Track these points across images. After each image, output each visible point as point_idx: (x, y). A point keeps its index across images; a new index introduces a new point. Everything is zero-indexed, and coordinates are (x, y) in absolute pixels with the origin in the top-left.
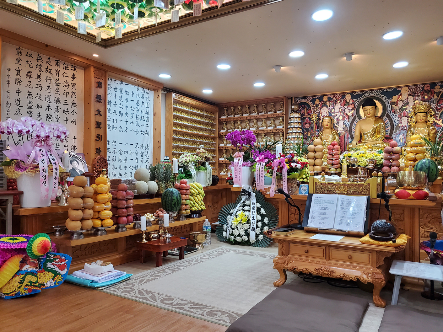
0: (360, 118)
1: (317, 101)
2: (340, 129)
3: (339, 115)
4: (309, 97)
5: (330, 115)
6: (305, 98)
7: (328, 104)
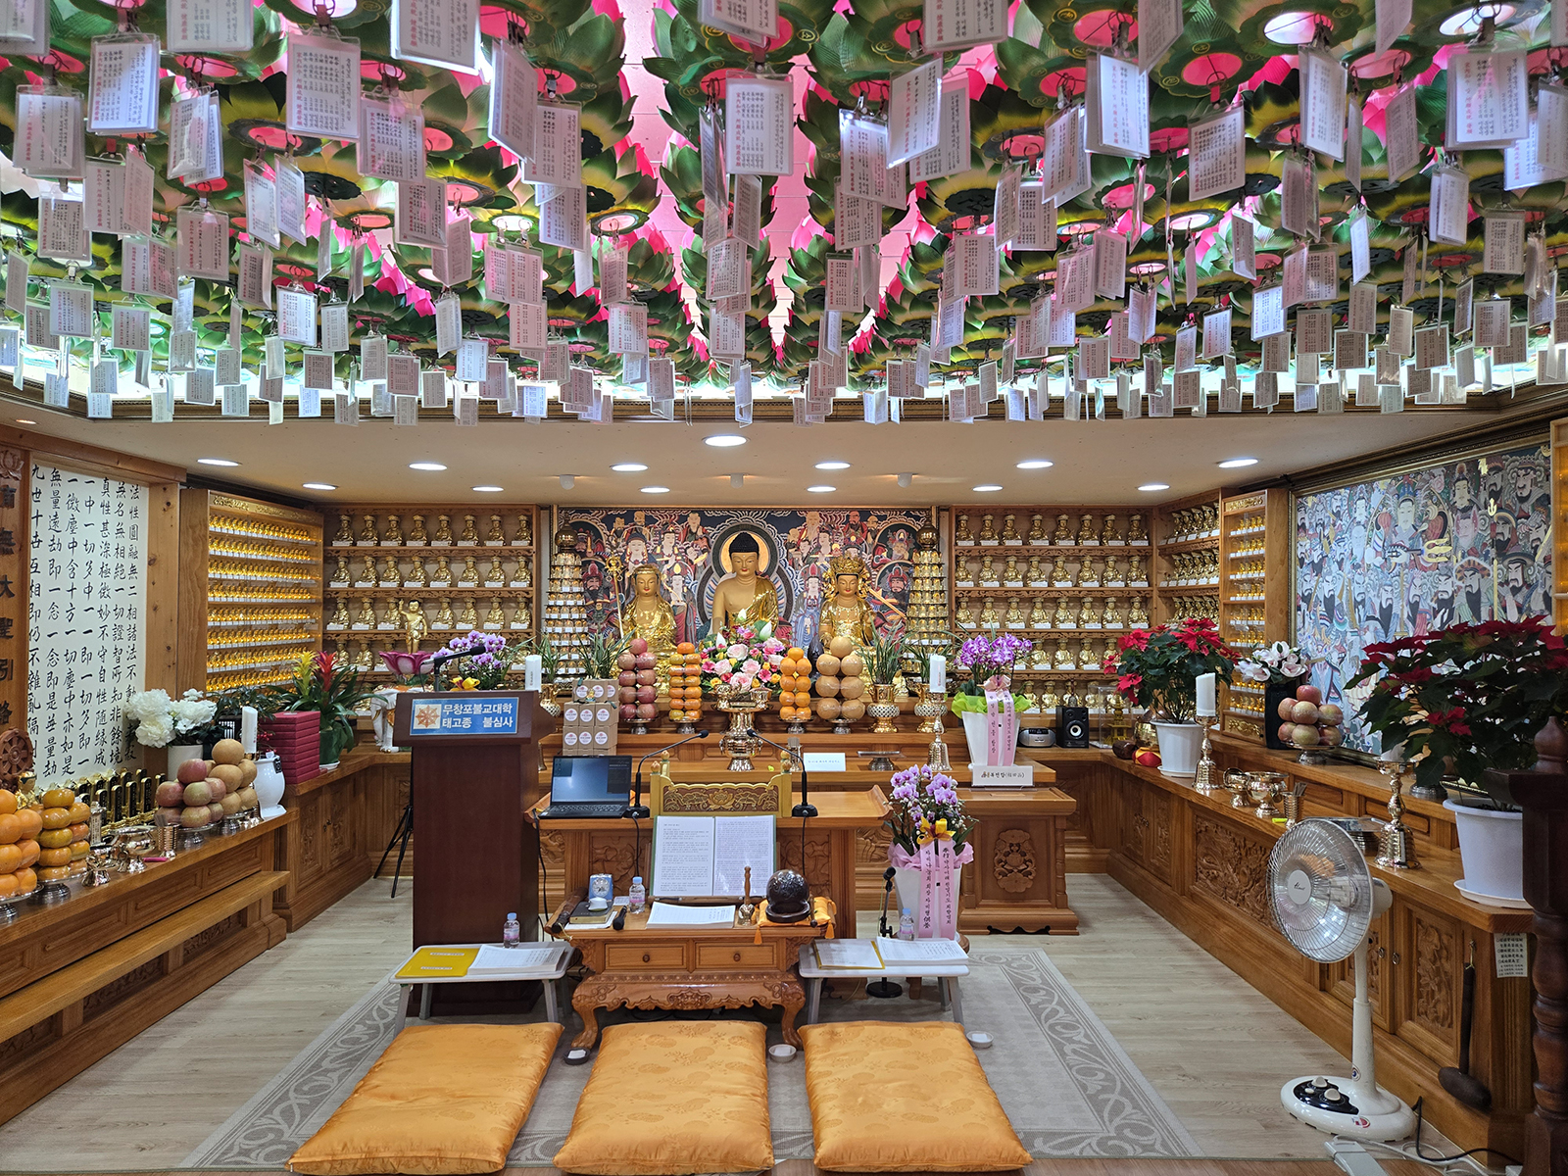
0: (722, 573)
1: (619, 523)
2: (677, 597)
3: (672, 561)
4: (599, 509)
5: (651, 560)
6: (586, 511)
7: (646, 531)
